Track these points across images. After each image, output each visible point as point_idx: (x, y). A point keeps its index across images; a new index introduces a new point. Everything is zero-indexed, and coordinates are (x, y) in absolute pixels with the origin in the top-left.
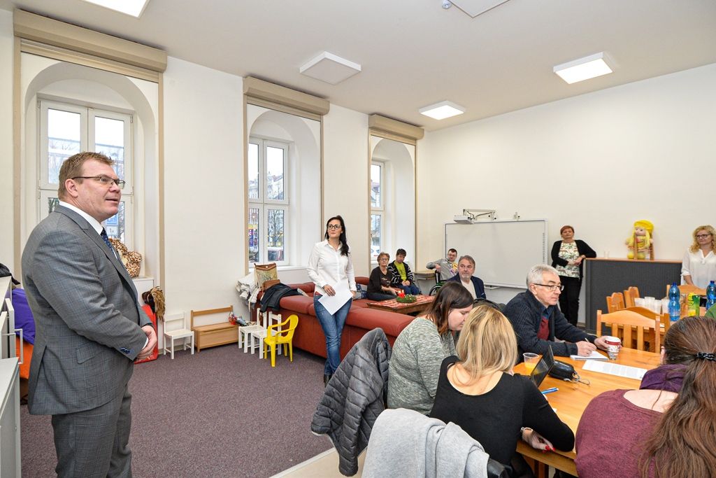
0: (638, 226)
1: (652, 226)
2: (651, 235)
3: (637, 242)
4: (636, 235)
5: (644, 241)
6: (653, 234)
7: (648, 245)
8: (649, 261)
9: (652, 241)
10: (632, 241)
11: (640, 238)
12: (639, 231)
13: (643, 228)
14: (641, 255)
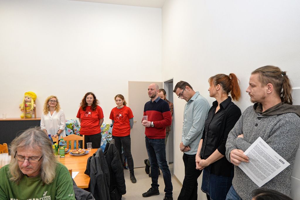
0: (26, 95)
1: (35, 96)
2: (34, 101)
3: (26, 106)
4: (26, 102)
5: (30, 106)
6: (36, 101)
7: (32, 108)
8: (34, 119)
9: (35, 105)
10: (23, 106)
11: (28, 104)
12: (27, 99)
13: (30, 97)
14: (29, 116)
